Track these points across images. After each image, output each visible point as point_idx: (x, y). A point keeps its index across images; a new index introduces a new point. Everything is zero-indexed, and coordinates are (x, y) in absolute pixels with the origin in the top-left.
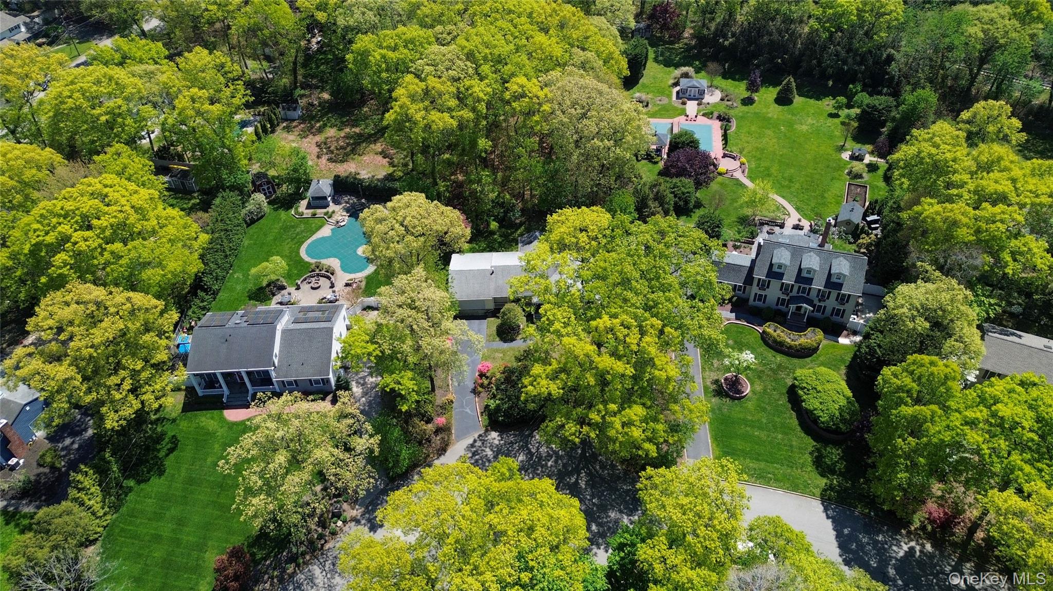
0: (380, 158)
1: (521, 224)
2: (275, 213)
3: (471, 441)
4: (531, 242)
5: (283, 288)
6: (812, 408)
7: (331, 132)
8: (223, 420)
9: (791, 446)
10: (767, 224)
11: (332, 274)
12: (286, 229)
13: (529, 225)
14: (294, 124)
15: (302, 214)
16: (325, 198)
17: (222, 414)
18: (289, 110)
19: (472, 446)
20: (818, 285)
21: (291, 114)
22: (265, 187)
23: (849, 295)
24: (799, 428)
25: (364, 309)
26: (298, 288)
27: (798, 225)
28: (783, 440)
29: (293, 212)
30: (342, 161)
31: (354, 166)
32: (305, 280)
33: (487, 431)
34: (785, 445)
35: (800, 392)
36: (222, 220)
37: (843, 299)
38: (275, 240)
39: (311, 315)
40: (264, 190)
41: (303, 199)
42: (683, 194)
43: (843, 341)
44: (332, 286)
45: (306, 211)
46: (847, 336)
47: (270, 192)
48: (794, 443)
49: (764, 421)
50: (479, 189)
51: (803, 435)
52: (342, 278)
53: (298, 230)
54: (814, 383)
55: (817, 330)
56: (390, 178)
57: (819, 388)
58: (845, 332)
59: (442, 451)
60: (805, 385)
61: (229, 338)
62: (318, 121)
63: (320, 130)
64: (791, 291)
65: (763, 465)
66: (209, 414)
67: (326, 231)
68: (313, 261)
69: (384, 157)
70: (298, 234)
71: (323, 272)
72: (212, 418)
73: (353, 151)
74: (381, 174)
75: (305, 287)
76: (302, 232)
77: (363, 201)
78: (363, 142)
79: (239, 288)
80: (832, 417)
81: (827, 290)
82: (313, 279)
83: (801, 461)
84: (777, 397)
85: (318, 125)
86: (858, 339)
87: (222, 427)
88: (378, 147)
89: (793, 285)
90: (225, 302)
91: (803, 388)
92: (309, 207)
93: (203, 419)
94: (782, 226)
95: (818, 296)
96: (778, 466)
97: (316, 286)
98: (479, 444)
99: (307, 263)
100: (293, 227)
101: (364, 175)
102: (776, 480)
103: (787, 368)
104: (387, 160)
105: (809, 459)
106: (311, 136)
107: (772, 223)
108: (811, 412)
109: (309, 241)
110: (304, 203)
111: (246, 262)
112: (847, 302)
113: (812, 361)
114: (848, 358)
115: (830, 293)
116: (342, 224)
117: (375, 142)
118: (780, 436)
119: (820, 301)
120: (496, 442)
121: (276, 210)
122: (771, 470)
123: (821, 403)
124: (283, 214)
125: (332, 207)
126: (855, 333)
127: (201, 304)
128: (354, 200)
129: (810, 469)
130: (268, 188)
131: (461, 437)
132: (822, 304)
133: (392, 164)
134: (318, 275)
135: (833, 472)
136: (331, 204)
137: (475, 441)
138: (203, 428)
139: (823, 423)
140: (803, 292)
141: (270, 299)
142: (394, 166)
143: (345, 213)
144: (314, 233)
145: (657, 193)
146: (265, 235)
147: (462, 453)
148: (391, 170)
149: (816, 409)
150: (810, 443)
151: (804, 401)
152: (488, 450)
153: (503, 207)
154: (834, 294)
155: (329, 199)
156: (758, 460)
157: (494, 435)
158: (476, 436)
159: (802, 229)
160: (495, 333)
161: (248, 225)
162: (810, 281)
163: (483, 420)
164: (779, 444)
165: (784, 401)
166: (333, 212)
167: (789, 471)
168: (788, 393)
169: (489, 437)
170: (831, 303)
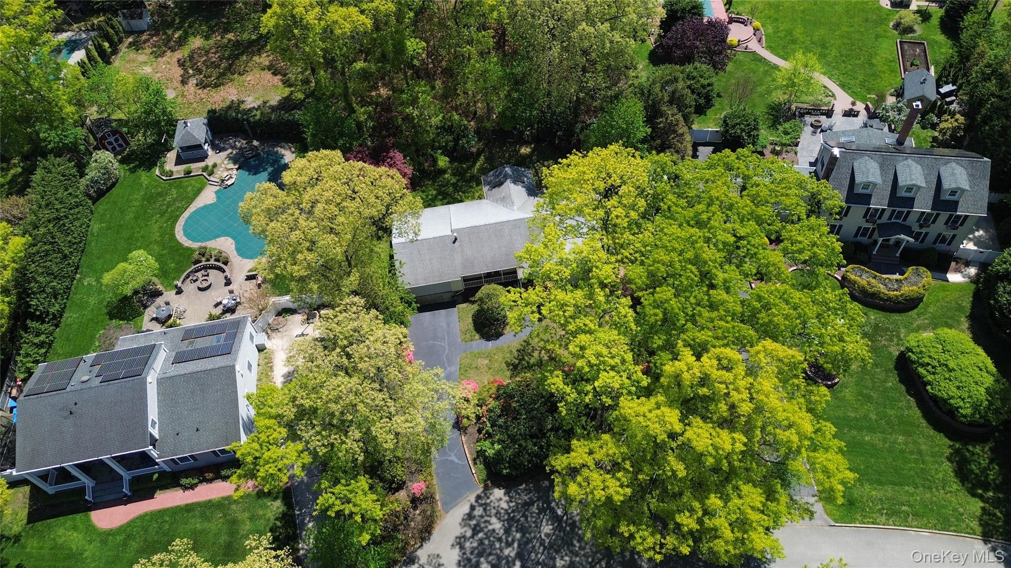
0: (268, 75)
1: (479, 153)
2: (133, 176)
3: (466, 509)
4: (500, 184)
5: (159, 294)
6: (946, 396)
7: (196, 42)
8: (90, 528)
9: (920, 452)
10: (809, 113)
11: (226, 263)
12: (150, 198)
13: (491, 153)
14: (144, 37)
15: (171, 173)
16: (199, 147)
17: (89, 519)
18: (132, 18)
19: (470, 516)
20: (923, 206)
21: (137, 24)
22: (112, 139)
23: (967, 217)
24: (924, 423)
25: (279, 314)
26: (179, 292)
27: (851, 110)
28: (906, 444)
29: (157, 172)
30: (216, 86)
31: (235, 92)
32: (187, 277)
33: (486, 488)
34: (911, 453)
35: (921, 370)
36: (47, 205)
37: (956, 222)
38: (136, 218)
39: (201, 343)
40: (110, 143)
41: (169, 151)
42: (703, 87)
43: (954, 277)
44: (228, 282)
45: (175, 169)
46: (957, 271)
47: (120, 146)
48: (923, 447)
49: (873, 416)
50: (416, 113)
51: (932, 432)
52: (240, 267)
53: (168, 198)
54: (943, 357)
55: (922, 269)
56: (287, 104)
57: (952, 364)
58: (953, 264)
59: (426, 532)
60: (927, 360)
61: (74, 409)
62: (178, 29)
63: (182, 42)
64: (880, 218)
65: (889, 491)
66: (68, 521)
67: (208, 196)
68: (195, 245)
69: (275, 74)
70: (169, 205)
71: (212, 262)
72: (75, 528)
73: (229, 69)
74: (274, 99)
75: (190, 288)
76: (175, 200)
77: (255, 143)
78: (242, 54)
79: (93, 301)
80: (976, 407)
81: (935, 212)
82: (199, 274)
83: (940, 476)
84: (882, 376)
85: (176, 36)
86: (973, 271)
87: (90, 542)
88: (264, 59)
89: (884, 210)
90: (75, 326)
91: (924, 365)
92: (179, 161)
93: (61, 531)
94: (829, 114)
95: (918, 221)
96: (911, 489)
97: (205, 285)
98: (479, 511)
99: (188, 249)
100: (160, 194)
101: (251, 102)
102: (916, 514)
103: (887, 329)
104: (279, 77)
105: (947, 468)
106: (169, 53)
107: (815, 110)
108: (945, 401)
109: (186, 214)
110: (171, 156)
111: (99, 258)
112: (962, 225)
113: (918, 315)
114: (967, 303)
115: (938, 215)
116: (229, 182)
117: (259, 52)
118: (901, 439)
119: (921, 226)
120: (504, 505)
121: (133, 171)
122: (905, 498)
123: (958, 388)
124: (143, 176)
125: (213, 158)
126: (968, 264)
127: (36, 340)
128: (241, 143)
129: (955, 486)
130: (116, 140)
131: (449, 506)
132: (924, 231)
133: (287, 83)
134: (205, 268)
135: (986, 486)
136: (210, 152)
137: (473, 508)
138: (61, 547)
139: (965, 416)
140: (898, 217)
141: (141, 314)
142: (290, 86)
143: (231, 166)
144: (191, 200)
145: (674, 92)
146: (122, 212)
147: (458, 531)
148: (287, 91)
149: (952, 398)
150: (943, 443)
151: (929, 383)
152: (494, 520)
153: (452, 133)
154: (944, 216)
155: (206, 147)
156: (880, 483)
157: (498, 493)
158: (472, 498)
159: (856, 116)
160: (471, 327)
161: (95, 201)
162: (910, 202)
163: (478, 472)
164: (902, 451)
165: (893, 381)
166: (215, 166)
167: (928, 495)
168: (896, 368)
169: (492, 498)
170: (939, 227)
